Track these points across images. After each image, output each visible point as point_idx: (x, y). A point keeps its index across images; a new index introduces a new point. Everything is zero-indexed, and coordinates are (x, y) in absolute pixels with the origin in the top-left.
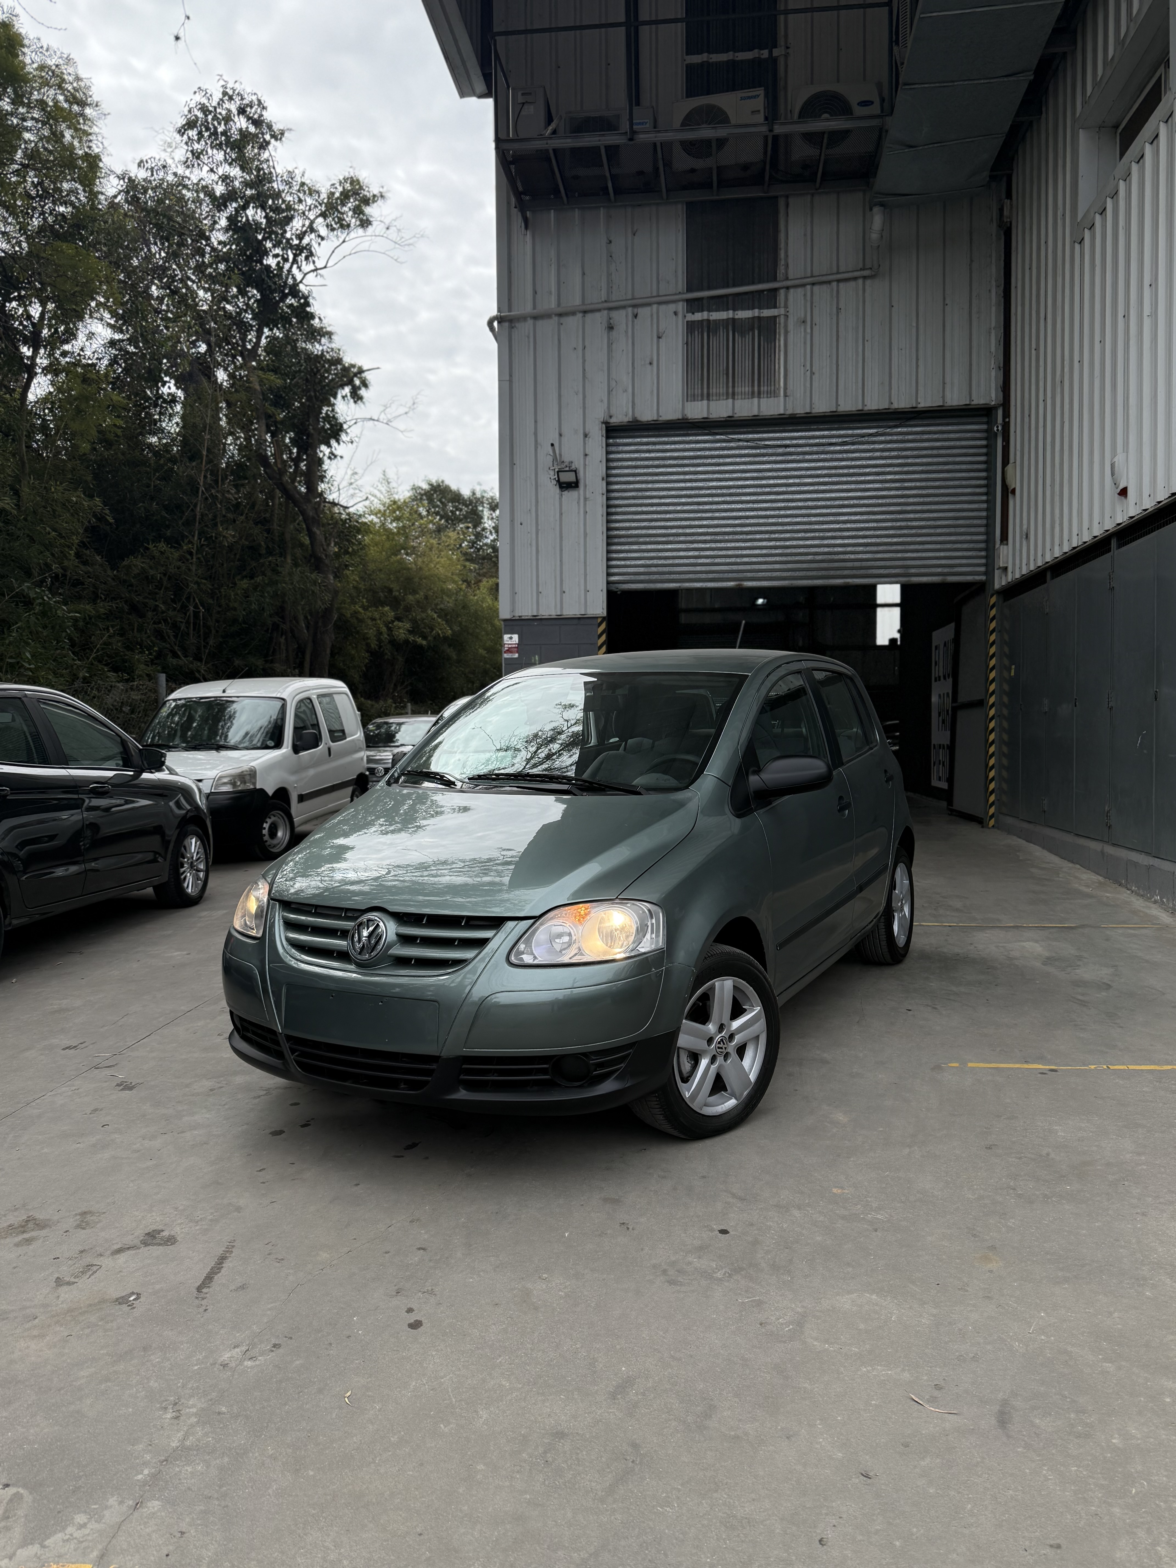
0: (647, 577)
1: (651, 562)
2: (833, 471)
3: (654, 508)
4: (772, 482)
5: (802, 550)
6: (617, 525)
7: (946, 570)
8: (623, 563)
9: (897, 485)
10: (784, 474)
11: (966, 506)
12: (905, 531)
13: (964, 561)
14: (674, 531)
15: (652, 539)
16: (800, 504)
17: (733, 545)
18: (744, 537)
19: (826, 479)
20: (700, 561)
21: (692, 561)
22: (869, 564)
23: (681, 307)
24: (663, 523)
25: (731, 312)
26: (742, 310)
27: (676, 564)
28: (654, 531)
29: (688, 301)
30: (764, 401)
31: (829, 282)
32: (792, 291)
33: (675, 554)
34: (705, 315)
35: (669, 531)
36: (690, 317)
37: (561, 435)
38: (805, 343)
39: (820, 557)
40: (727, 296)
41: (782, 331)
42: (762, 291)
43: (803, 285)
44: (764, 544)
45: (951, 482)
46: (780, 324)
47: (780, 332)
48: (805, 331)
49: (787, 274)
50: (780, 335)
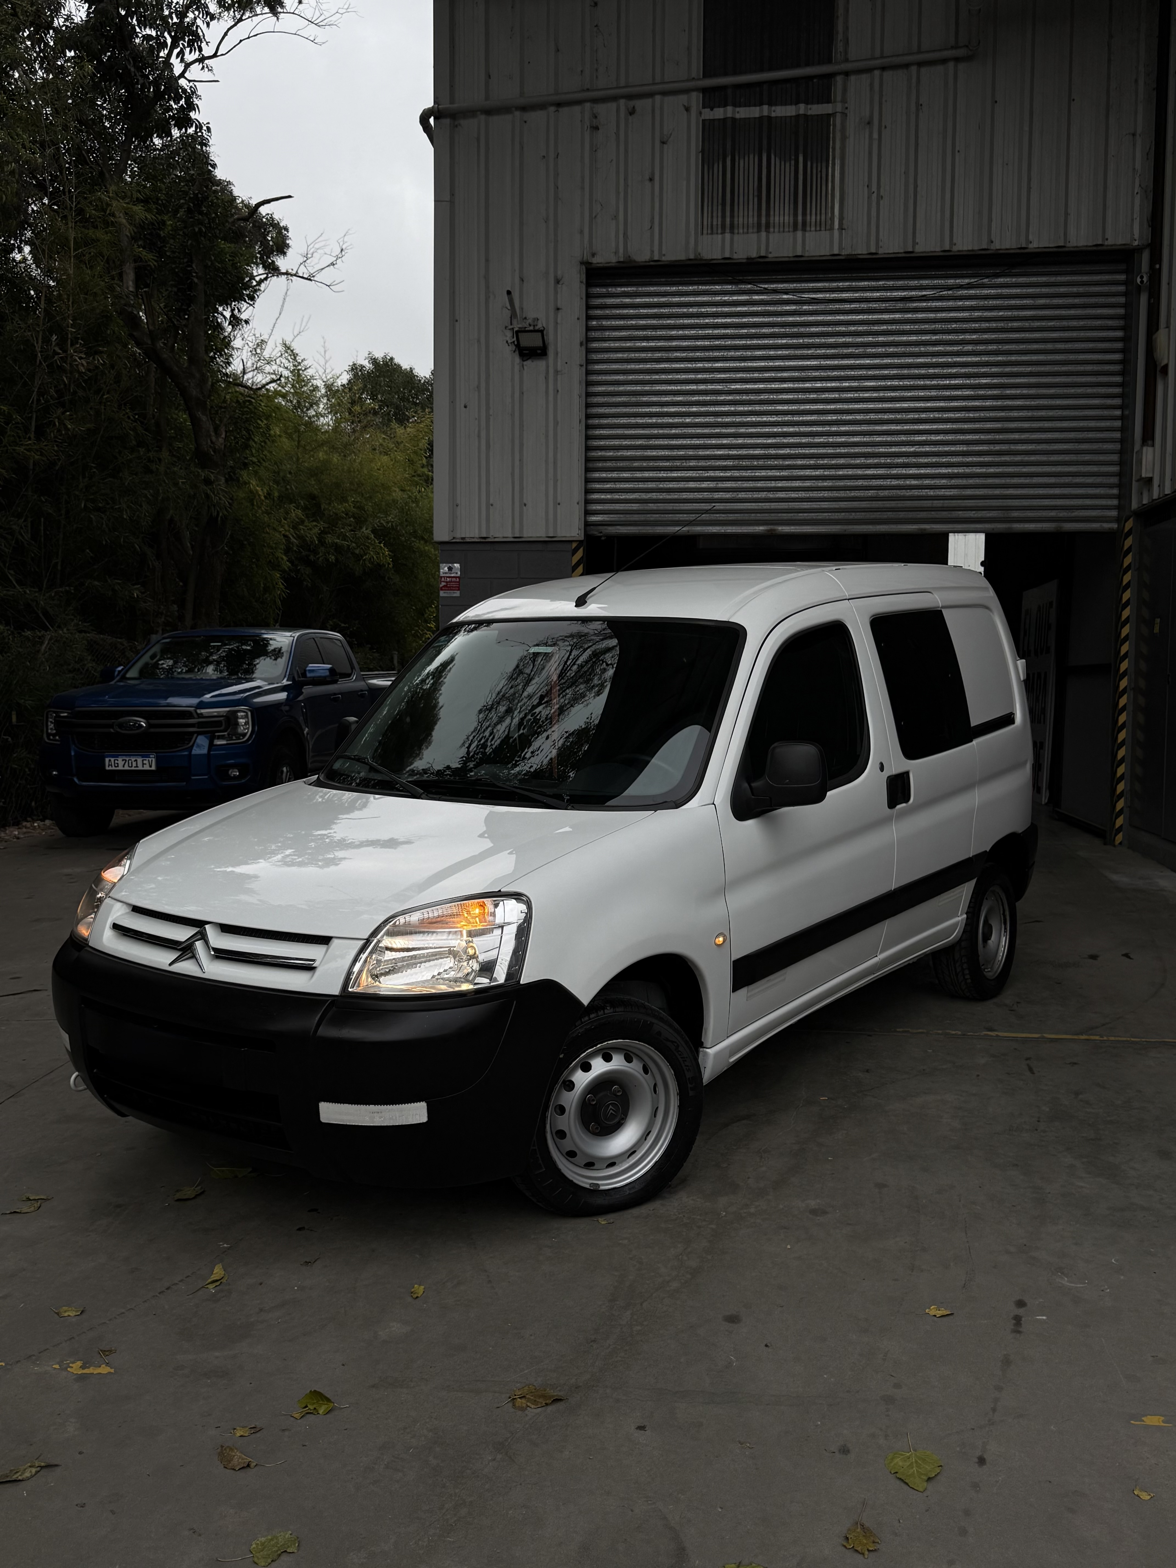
0: (643, 519)
1: (649, 496)
2: (906, 372)
3: (653, 420)
4: (819, 385)
5: (860, 483)
6: (601, 443)
7: (1062, 513)
8: (607, 496)
9: (995, 392)
10: (835, 373)
11: (1092, 424)
14: (681, 453)
15: (651, 464)
16: (859, 417)
17: (763, 473)
18: (780, 462)
19: (896, 383)
20: (717, 495)
21: (706, 495)
22: (954, 503)
23: (695, 99)
24: (666, 442)
25: (765, 107)
26: (782, 105)
27: (684, 499)
28: (654, 453)
29: (704, 90)
30: (810, 236)
31: (907, 66)
32: (853, 78)
33: (682, 485)
34: (729, 111)
35: (675, 453)
36: (708, 114)
37: (522, 280)
38: (870, 153)
39: (886, 493)
40: (760, 84)
41: (838, 136)
42: (810, 78)
43: (869, 70)
44: (808, 472)
45: (1072, 391)
46: (834, 125)
47: (834, 137)
48: (870, 136)
49: (846, 55)
50: (834, 142)
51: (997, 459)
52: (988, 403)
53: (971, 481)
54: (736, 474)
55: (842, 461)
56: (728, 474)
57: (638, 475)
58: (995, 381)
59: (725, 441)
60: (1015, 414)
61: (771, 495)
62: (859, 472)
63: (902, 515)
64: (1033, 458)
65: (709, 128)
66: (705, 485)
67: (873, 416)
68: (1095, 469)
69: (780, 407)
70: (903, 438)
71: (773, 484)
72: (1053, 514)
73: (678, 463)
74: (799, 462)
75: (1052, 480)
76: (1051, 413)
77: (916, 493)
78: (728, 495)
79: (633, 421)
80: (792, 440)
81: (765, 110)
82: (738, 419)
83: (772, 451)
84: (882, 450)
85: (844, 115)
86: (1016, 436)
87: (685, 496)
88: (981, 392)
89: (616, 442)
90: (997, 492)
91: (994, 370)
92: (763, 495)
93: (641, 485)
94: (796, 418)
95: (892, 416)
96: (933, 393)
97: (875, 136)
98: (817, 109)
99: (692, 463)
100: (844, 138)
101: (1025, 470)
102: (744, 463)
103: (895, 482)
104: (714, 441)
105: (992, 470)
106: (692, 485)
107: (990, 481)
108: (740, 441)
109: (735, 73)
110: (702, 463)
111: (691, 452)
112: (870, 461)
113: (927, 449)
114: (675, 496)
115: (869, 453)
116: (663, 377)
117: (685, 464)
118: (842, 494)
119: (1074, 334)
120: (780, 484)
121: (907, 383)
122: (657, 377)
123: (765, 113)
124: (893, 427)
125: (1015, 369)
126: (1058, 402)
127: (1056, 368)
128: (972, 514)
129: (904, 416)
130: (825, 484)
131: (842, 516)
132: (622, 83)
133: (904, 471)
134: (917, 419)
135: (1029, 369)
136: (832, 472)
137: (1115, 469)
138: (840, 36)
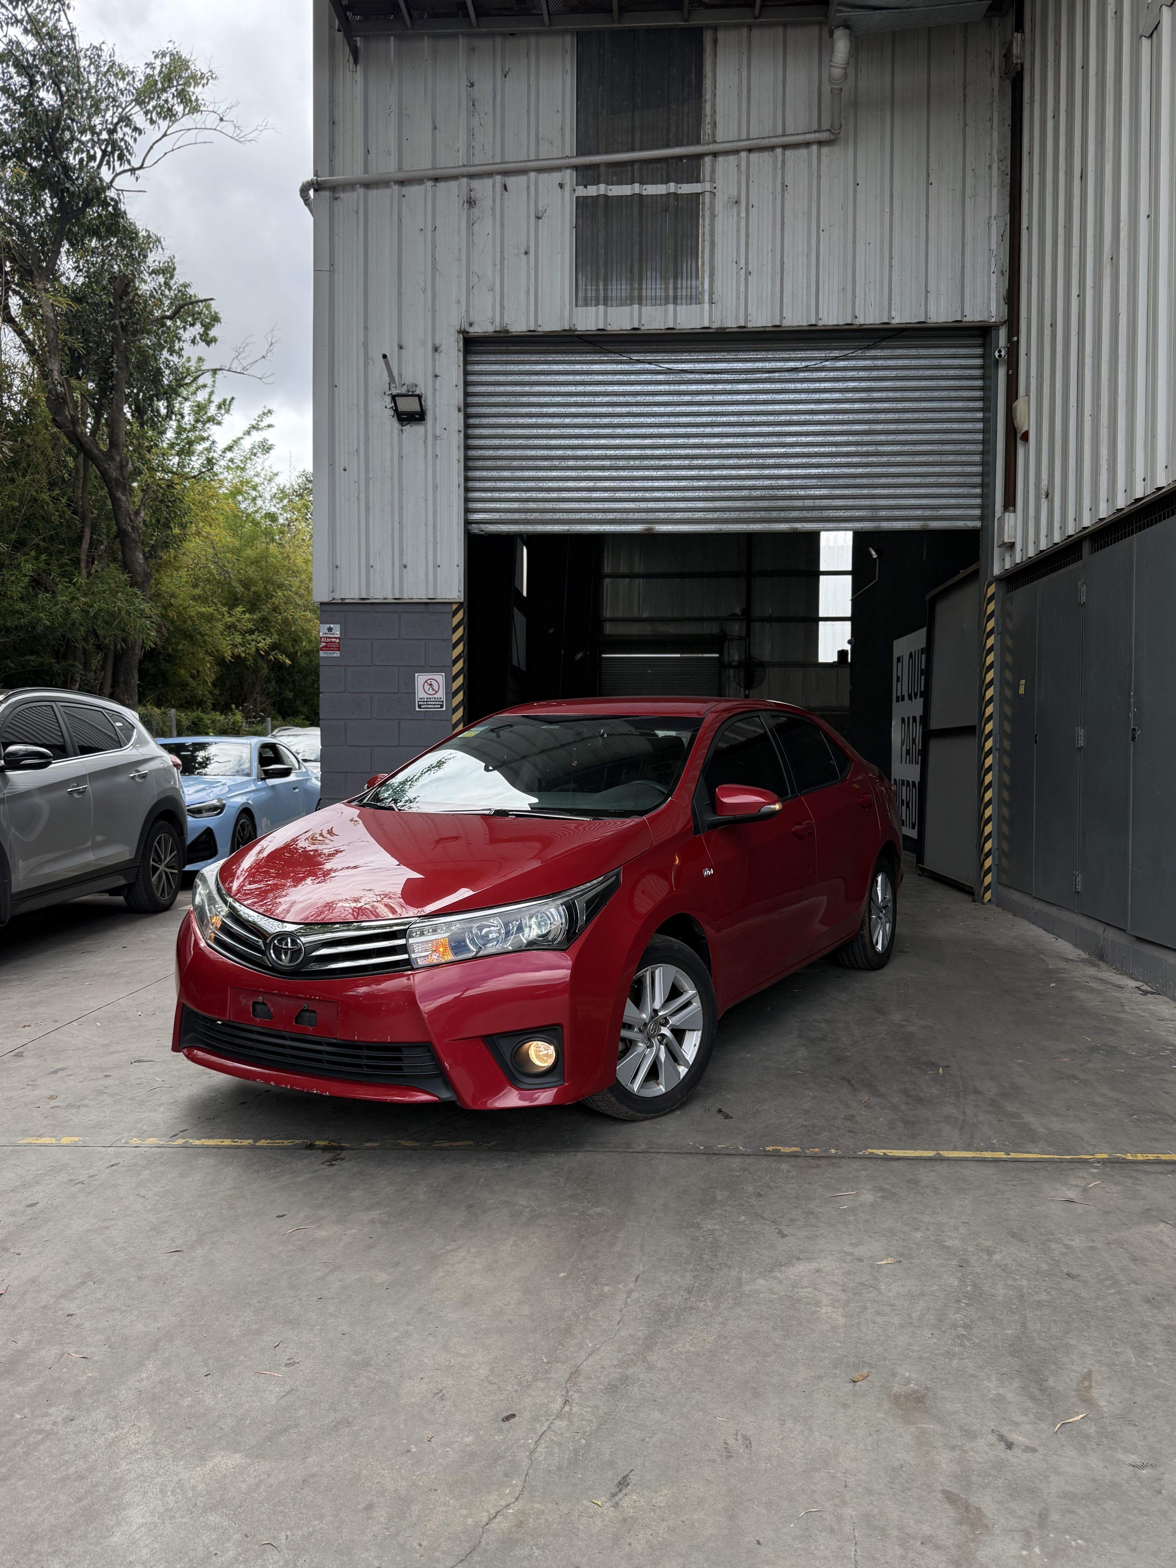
1: (529, 495)
6: (479, 442)
7: (927, 513)
8: (487, 495)
12: (873, 459)
13: (952, 501)
14: (561, 453)
15: (531, 463)
20: (596, 495)
21: (584, 494)
23: (569, 177)
25: (637, 185)
26: (653, 183)
27: (562, 498)
29: (578, 168)
30: (682, 309)
31: (772, 148)
33: (561, 484)
34: (602, 189)
36: (581, 191)
37: (401, 347)
38: (738, 231)
39: (759, 493)
40: (632, 162)
44: (683, 473)
46: (704, 204)
47: (703, 215)
48: (738, 215)
49: (714, 136)
50: (704, 220)
51: (864, 460)
52: (857, 406)
53: (841, 481)
54: (614, 473)
55: (715, 462)
56: (607, 474)
57: (518, 474)
58: (863, 384)
59: (603, 442)
60: (882, 416)
61: (648, 495)
62: (734, 472)
63: (775, 514)
64: (900, 459)
65: (582, 204)
66: (584, 484)
67: (746, 419)
68: (958, 469)
69: (656, 409)
70: (775, 439)
71: (650, 484)
72: (919, 513)
73: (557, 463)
74: (675, 462)
75: (917, 480)
77: (787, 492)
78: (606, 495)
79: (513, 421)
80: (668, 441)
81: (636, 188)
82: (616, 420)
85: (713, 194)
86: (882, 438)
87: (564, 495)
89: (496, 442)
90: (866, 492)
92: (640, 494)
93: (521, 484)
94: (672, 420)
95: (763, 418)
97: (743, 215)
98: (686, 189)
99: (570, 463)
100: (713, 216)
101: (892, 470)
104: (591, 442)
105: (860, 470)
106: (571, 484)
107: (859, 481)
108: (617, 442)
109: (609, 152)
110: (580, 463)
111: (569, 452)
114: (555, 495)
115: (742, 454)
117: (563, 464)
118: (717, 494)
120: (656, 484)
123: (637, 191)
125: (882, 373)
126: (923, 405)
128: (842, 513)
131: (716, 515)
132: (498, 159)
133: (776, 473)
134: (789, 421)
136: (707, 473)
138: (708, 120)
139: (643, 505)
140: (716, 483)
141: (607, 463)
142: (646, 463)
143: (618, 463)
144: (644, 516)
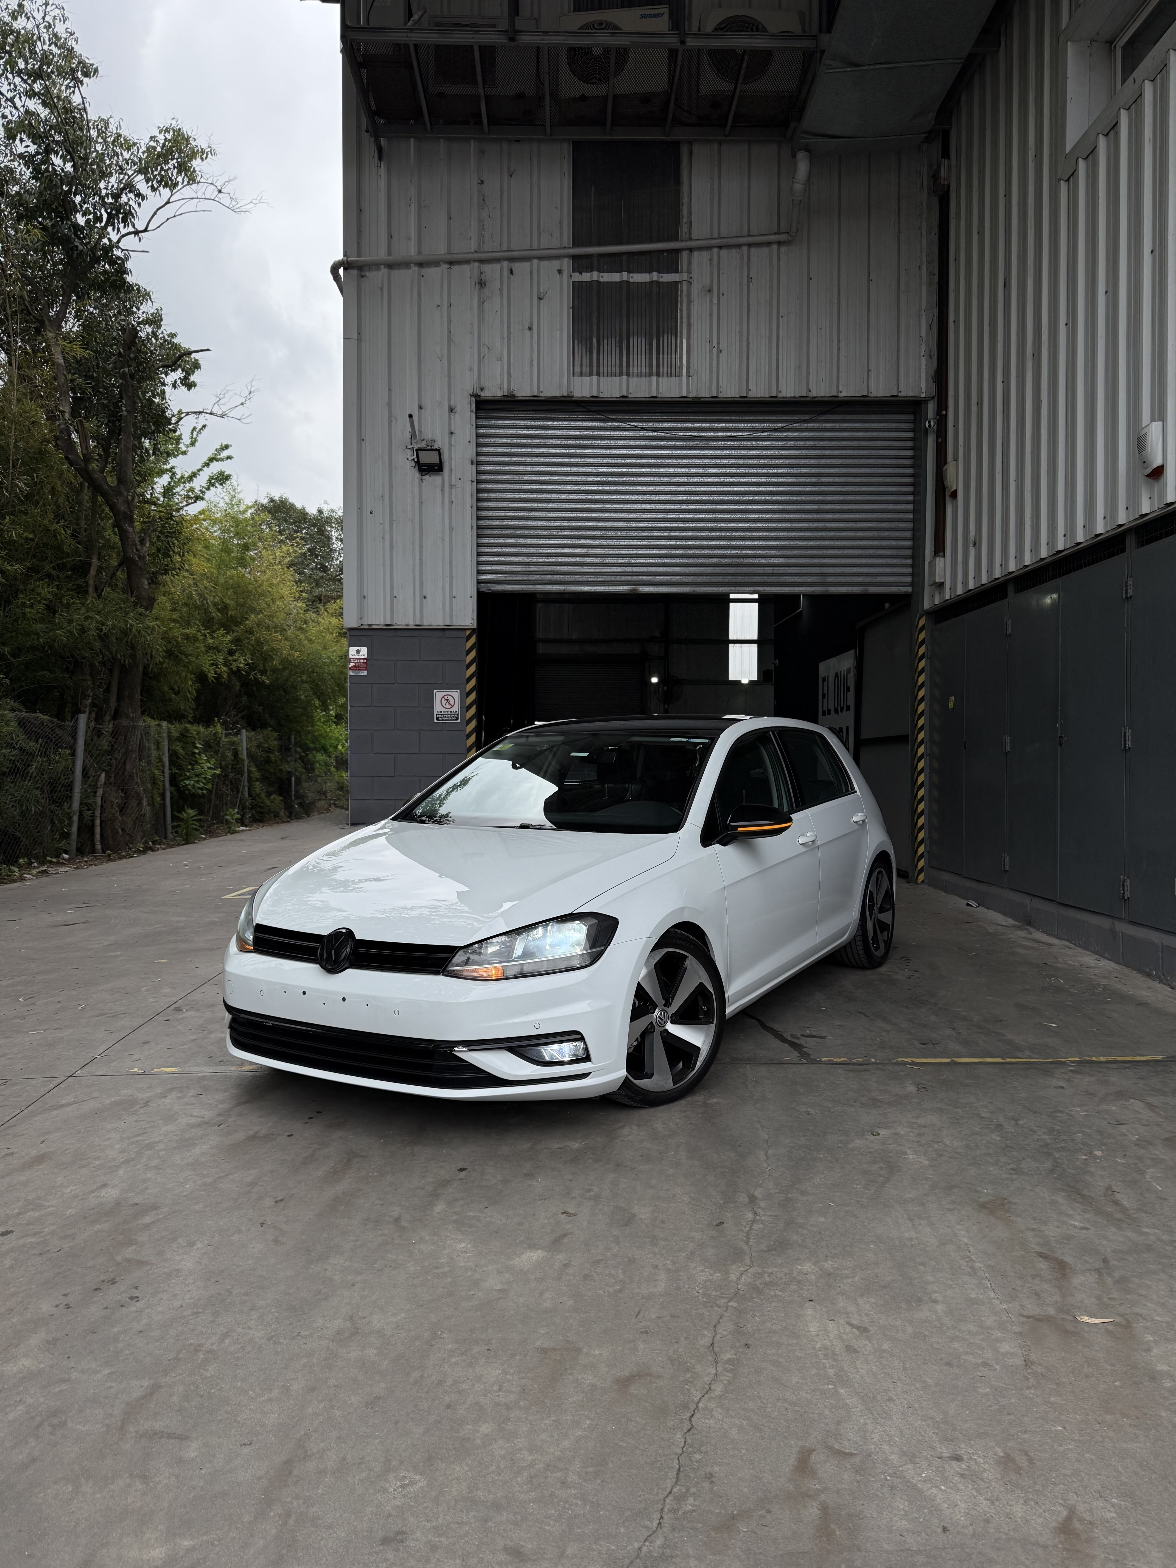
0: (525, 577)
1: (530, 559)
2: (741, 461)
3: (535, 496)
4: (671, 470)
5: (706, 552)
6: (490, 513)
7: (868, 579)
8: (496, 559)
9: (814, 480)
10: (685, 461)
11: (891, 507)
12: (823, 534)
13: (888, 570)
14: (557, 524)
16: (705, 498)
17: (627, 542)
18: (640, 533)
19: (734, 470)
20: (588, 560)
21: (578, 560)
22: (782, 570)
23: (566, 264)
24: (544, 514)
25: (625, 274)
26: (638, 273)
27: (560, 563)
28: (534, 523)
29: (574, 257)
30: (663, 380)
31: (739, 246)
32: (696, 254)
33: (558, 551)
34: (595, 276)
35: (552, 524)
36: (577, 277)
37: (421, 406)
38: (711, 315)
39: (726, 561)
40: (620, 255)
41: (685, 299)
42: (662, 251)
43: (709, 248)
44: (663, 542)
45: (874, 480)
46: (682, 291)
47: (682, 301)
48: (711, 301)
49: (690, 234)
50: (681, 305)
51: (816, 534)
52: (808, 489)
53: (796, 552)
54: (604, 542)
55: (690, 534)
56: (597, 542)
57: (522, 541)
58: (814, 471)
59: (594, 515)
60: (830, 498)
61: (633, 561)
62: (705, 543)
63: (740, 579)
64: (843, 534)
65: (579, 289)
66: (578, 551)
67: (716, 498)
68: (893, 543)
69: (639, 488)
70: (740, 516)
71: (634, 552)
72: (860, 579)
73: (554, 532)
74: (656, 534)
75: (859, 552)
76: (858, 498)
77: (751, 561)
78: (597, 560)
79: (517, 496)
80: (649, 516)
81: (625, 276)
82: (606, 497)
83: (633, 525)
84: (723, 525)
85: (689, 283)
86: (830, 516)
87: (561, 560)
88: (802, 480)
89: (502, 513)
90: (816, 561)
91: (812, 462)
92: (626, 560)
93: (524, 550)
94: (653, 497)
95: (731, 498)
96: (764, 480)
97: (715, 301)
98: (667, 278)
99: (567, 533)
100: (690, 302)
101: (838, 543)
102: (610, 533)
103: (734, 552)
104: (585, 515)
105: (811, 543)
106: (567, 551)
107: (810, 552)
108: (607, 515)
109: (599, 244)
110: (575, 533)
111: (565, 524)
112: (713, 534)
113: (759, 525)
114: (553, 560)
115: (712, 528)
116: (542, 459)
117: (560, 533)
118: (691, 561)
119: (875, 434)
120: (640, 552)
121: (742, 470)
122: (537, 459)
123: (625, 279)
124: (732, 507)
125: (829, 461)
126: (864, 489)
127: (862, 461)
128: (796, 579)
129: (741, 498)
130: (678, 552)
131: (690, 579)
132: (505, 248)
133: (741, 543)
134: (752, 501)
135: (840, 462)
136: (683, 543)
137: (909, 543)
138: (685, 220)
139: (629, 569)
140: (691, 552)
141: (598, 533)
142: (631, 533)
143: (606, 533)
144: (629, 578)
